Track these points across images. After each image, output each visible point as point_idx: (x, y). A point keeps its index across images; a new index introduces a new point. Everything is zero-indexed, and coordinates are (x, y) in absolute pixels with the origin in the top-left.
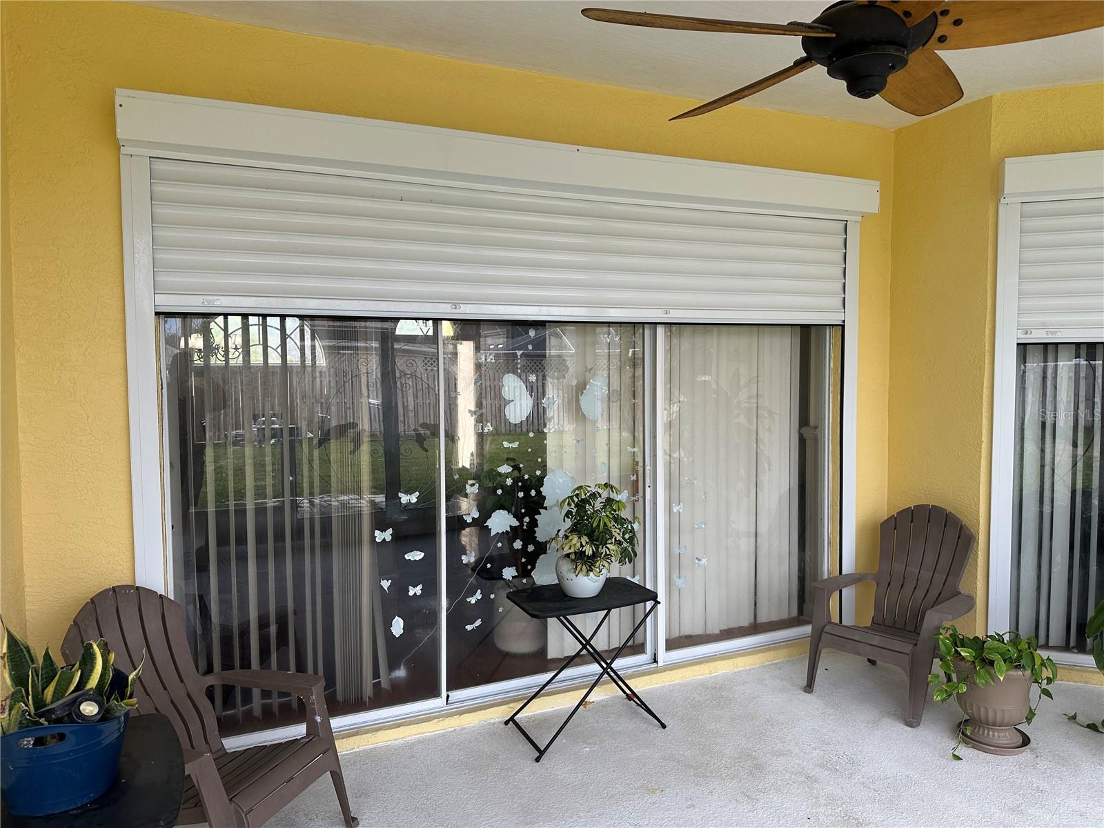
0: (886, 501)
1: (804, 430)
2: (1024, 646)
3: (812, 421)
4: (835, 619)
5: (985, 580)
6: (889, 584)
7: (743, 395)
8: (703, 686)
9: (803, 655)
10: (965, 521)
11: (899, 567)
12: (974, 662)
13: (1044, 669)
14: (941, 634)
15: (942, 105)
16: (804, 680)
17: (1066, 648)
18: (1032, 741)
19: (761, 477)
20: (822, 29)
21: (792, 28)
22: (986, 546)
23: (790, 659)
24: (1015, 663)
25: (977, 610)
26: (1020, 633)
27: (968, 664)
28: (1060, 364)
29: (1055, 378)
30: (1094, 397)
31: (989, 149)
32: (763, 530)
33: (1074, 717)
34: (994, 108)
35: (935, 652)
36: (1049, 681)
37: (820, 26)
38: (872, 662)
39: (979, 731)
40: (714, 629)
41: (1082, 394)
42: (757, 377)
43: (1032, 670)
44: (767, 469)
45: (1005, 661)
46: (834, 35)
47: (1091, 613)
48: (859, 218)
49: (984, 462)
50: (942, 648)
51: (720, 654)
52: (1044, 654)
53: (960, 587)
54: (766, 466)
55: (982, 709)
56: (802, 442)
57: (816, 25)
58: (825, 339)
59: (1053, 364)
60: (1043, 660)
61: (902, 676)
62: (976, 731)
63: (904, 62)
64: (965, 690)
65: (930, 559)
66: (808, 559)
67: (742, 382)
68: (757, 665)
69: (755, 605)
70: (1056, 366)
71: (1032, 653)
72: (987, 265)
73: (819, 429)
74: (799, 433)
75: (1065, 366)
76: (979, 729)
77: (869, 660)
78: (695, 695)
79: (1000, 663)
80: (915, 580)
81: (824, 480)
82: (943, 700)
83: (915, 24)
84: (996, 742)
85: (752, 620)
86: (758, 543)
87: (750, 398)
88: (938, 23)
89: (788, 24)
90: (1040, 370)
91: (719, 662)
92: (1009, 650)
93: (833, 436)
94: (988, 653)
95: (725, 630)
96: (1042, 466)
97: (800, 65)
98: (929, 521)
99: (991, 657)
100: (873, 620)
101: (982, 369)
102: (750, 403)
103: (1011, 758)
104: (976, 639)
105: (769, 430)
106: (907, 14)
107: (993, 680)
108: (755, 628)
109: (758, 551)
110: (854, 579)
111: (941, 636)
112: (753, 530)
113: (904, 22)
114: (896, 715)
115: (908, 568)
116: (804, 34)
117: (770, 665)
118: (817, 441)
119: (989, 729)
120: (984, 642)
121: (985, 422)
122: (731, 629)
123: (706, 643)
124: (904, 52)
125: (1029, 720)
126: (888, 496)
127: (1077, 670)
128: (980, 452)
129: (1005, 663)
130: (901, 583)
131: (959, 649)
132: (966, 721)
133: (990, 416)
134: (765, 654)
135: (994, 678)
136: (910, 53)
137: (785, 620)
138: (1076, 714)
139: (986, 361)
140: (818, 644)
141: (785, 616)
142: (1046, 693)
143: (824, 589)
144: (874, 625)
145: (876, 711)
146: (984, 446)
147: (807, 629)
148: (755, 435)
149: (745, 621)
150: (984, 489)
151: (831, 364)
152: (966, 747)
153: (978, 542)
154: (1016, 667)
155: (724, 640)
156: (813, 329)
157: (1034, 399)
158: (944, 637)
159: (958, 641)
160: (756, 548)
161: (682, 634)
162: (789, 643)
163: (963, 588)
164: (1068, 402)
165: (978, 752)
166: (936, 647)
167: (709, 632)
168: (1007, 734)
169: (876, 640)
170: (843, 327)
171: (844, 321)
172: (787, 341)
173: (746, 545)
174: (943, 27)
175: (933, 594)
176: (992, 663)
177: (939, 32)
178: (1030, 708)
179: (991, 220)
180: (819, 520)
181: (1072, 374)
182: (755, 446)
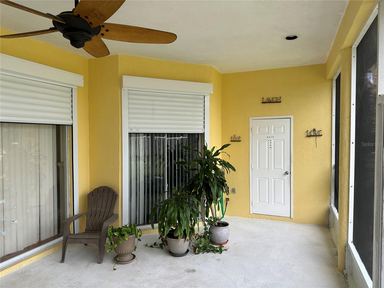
0: (89, 186)
1: (59, 164)
2: (133, 227)
3: (62, 161)
4: (72, 232)
5: (121, 208)
6: (91, 215)
7: (33, 151)
8: (16, 274)
9: (60, 249)
10: (115, 190)
11: (94, 209)
12: (119, 236)
13: (138, 232)
14: (108, 229)
15: (103, 55)
16: (61, 258)
17: (144, 224)
18: (136, 256)
19: (41, 182)
20: (60, 19)
21: (48, 16)
22: (121, 197)
23: (55, 252)
24: (130, 233)
25: (119, 218)
26: (132, 223)
27: (117, 237)
28: (140, 137)
29: (139, 142)
30: (149, 147)
31: (118, 71)
32: (42, 203)
33: (147, 245)
34: (119, 59)
35: (107, 236)
36: (140, 236)
37: (60, 18)
38: (86, 245)
39: (121, 258)
40: (21, 248)
41: (146, 146)
42: (39, 143)
43: (135, 234)
44: (44, 179)
45: (128, 233)
46: (65, 23)
47: (150, 213)
48: (77, 88)
49: (120, 170)
50: (109, 234)
51: (24, 258)
52: (138, 228)
53: (114, 212)
54: (44, 178)
55: (122, 251)
56: (58, 168)
57: (58, 17)
58: (66, 130)
59: (138, 137)
60: (138, 230)
61: (96, 246)
62: (120, 258)
63: (90, 39)
64: (116, 246)
65: (104, 205)
66: (61, 212)
67: (33, 145)
68: (41, 258)
69: (40, 234)
70: (139, 138)
71: (135, 229)
72: (119, 108)
73: (64, 163)
74: (57, 165)
75: (142, 138)
76: (121, 257)
77: (85, 244)
78: (12, 279)
79: (127, 235)
80: (100, 212)
81: (67, 181)
82: (110, 251)
83: (94, 27)
84: (126, 260)
85: (38, 240)
86: (40, 209)
87: (36, 151)
88: (101, 29)
89: (47, 14)
90: (135, 140)
91: (24, 262)
92: (129, 230)
93: (70, 165)
94: (123, 232)
95: (26, 247)
96: (137, 169)
97: (51, 30)
98: (104, 192)
99: (123, 233)
100: (86, 229)
101: (119, 141)
102: (36, 153)
103: (130, 264)
104: (119, 228)
105: (45, 163)
106: (91, 23)
107: (124, 240)
108: (40, 243)
109: (40, 213)
110: (79, 216)
111: (108, 230)
112: (38, 204)
113: (90, 26)
114: (94, 261)
115: (97, 209)
116: (53, 19)
117: (46, 256)
118: (64, 168)
119: (124, 256)
120: (122, 229)
121: (120, 157)
122: (29, 246)
123: (17, 255)
124: (90, 36)
125: (135, 250)
126: (90, 185)
127: (147, 230)
128: (119, 167)
129: (128, 234)
130: (95, 214)
131: (114, 233)
132: (117, 256)
133: (121, 155)
134: (44, 252)
135: (124, 239)
136: (92, 36)
137: (52, 237)
138: (147, 244)
139: (120, 138)
140: (66, 243)
141: (52, 235)
142: (139, 240)
143: (68, 222)
144: (86, 231)
145: (88, 262)
146: (120, 165)
147: (61, 238)
148: (39, 166)
149: (35, 241)
150: (120, 179)
151: (68, 139)
152: (117, 265)
153: (119, 196)
154: (131, 234)
155: (26, 252)
156: (61, 126)
157: (134, 148)
158: (109, 230)
159: (114, 230)
160: (40, 212)
161: (5, 254)
162: (54, 245)
163: (115, 212)
164: (143, 149)
165: (121, 265)
166: (107, 234)
167: (18, 250)
168: (129, 256)
169: (87, 236)
170: (72, 126)
171: (72, 124)
172: (51, 130)
173: (35, 211)
174: (103, 31)
175: (105, 216)
176: (124, 235)
177: (102, 32)
178: (135, 246)
179: (120, 94)
180: (65, 196)
181: (143, 140)
182: (38, 170)
